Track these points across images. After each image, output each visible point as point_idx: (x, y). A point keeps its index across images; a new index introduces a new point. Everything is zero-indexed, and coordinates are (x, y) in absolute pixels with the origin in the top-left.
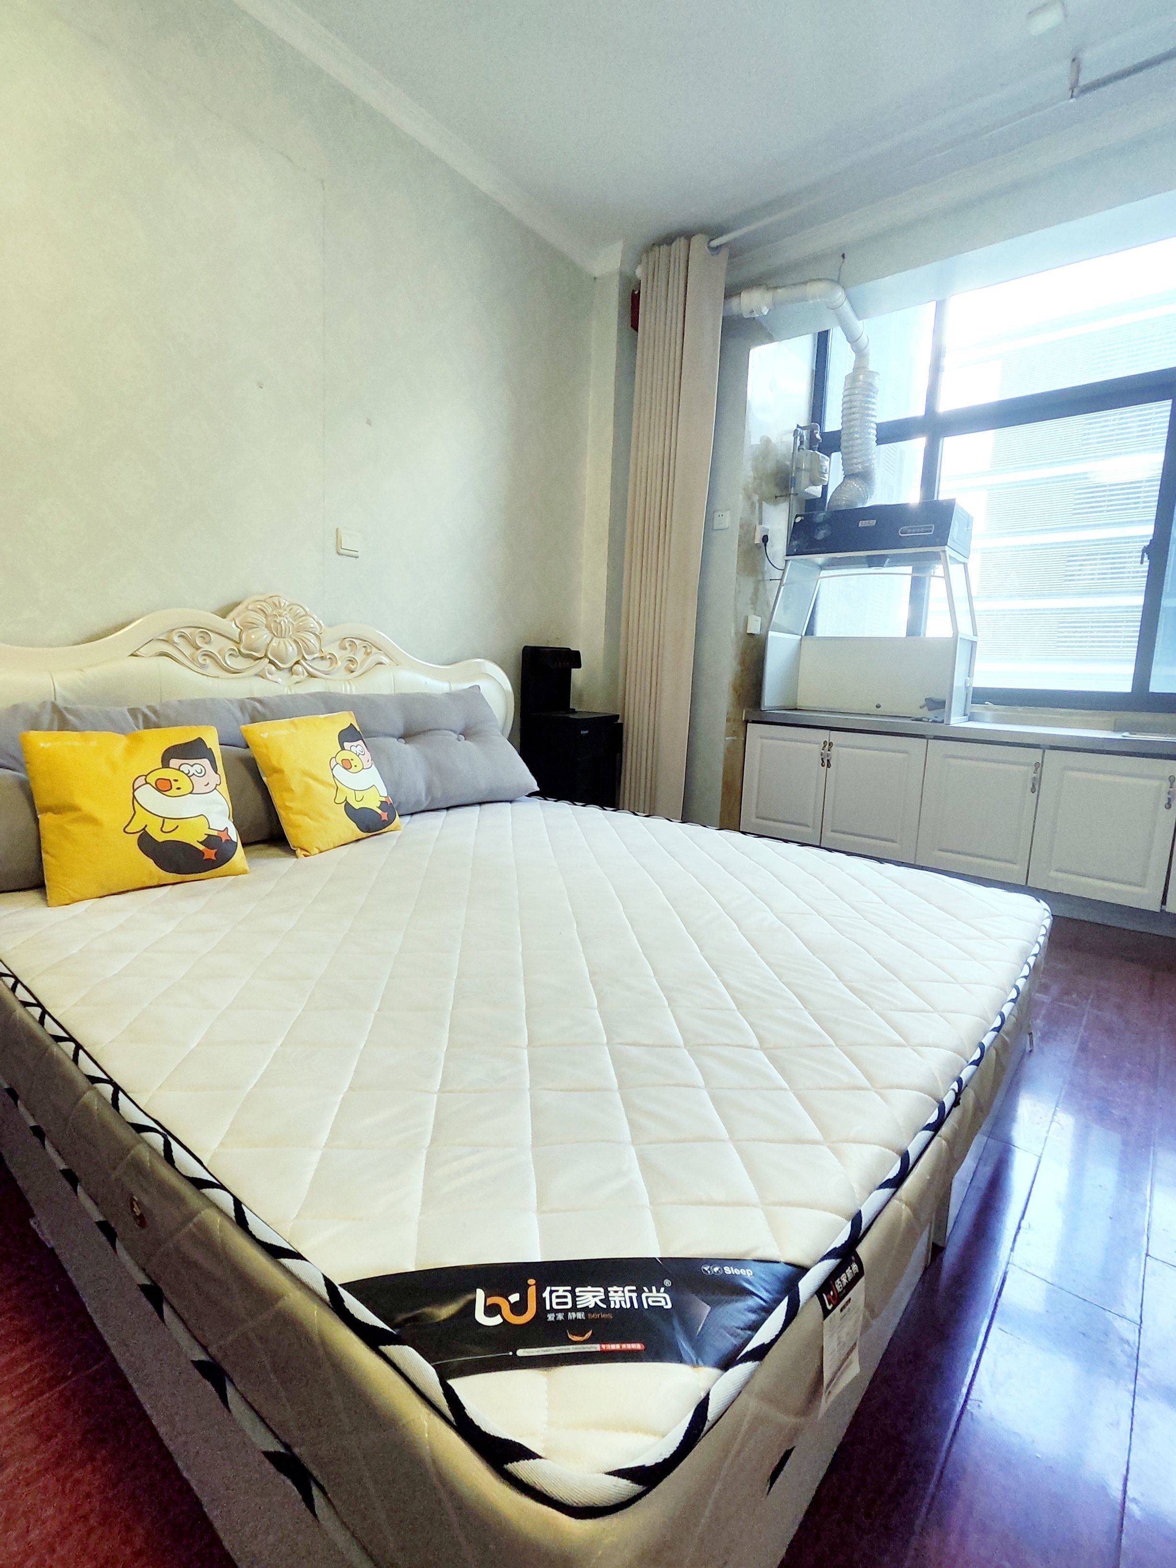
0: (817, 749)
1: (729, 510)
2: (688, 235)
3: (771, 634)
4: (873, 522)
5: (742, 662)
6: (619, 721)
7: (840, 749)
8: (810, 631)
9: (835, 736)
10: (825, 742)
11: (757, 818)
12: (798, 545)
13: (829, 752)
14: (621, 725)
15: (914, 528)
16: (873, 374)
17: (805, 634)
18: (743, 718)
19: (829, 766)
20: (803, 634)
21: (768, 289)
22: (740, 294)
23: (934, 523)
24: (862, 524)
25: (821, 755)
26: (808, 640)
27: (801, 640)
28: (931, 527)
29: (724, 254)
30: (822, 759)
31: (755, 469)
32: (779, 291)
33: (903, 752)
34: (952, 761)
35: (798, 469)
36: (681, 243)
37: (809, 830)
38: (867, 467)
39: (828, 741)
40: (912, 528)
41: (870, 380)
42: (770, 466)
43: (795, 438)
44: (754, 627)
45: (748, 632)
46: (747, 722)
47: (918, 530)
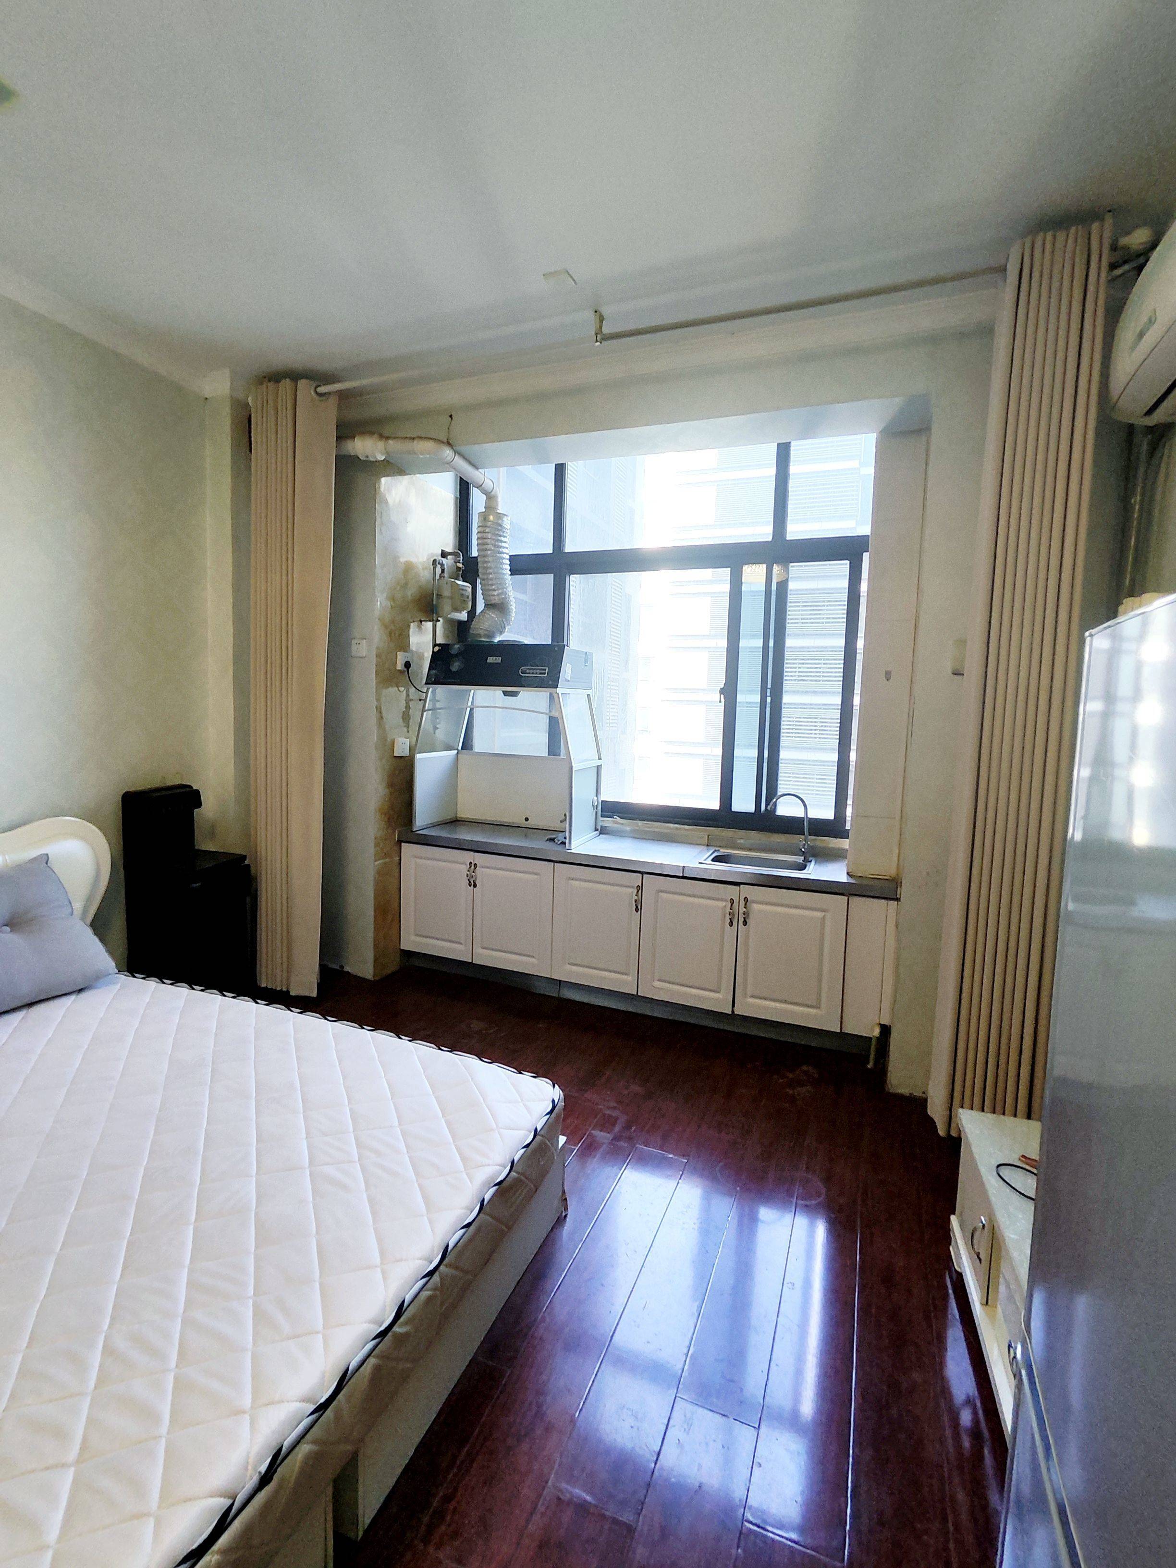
0: (464, 868)
1: (365, 639)
2: (294, 376)
3: (418, 756)
4: (499, 660)
5: (391, 785)
6: (246, 862)
7: (484, 870)
8: (467, 745)
9: (479, 858)
10: (471, 863)
11: (417, 935)
12: (436, 675)
13: (473, 874)
14: (248, 866)
15: (534, 669)
16: (500, 516)
17: (462, 749)
18: (397, 839)
19: (475, 886)
20: (460, 748)
21: (382, 437)
22: (354, 438)
23: (548, 666)
24: (490, 660)
25: (467, 876)
26: (465, 757)
27: (458, 753)
28: (545, 670)
29: (333, 401)
30: (469, 880)
31: (392, 598)
32: (390, 442)
33: (536, 874)
34: (573, 882)
35: (439, 596)
36: (287, 383)
37: (461, 947)
38: (503, 598)
39: (472, 862)
40: (530, 669)
41: (500, 522)
42: (411, 592)
43: (435, 568)
44: (402, 748)
45: (395, 755)
46: (400, 842)
47: (535, 672)
